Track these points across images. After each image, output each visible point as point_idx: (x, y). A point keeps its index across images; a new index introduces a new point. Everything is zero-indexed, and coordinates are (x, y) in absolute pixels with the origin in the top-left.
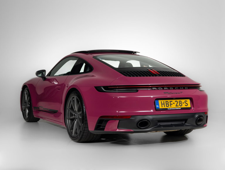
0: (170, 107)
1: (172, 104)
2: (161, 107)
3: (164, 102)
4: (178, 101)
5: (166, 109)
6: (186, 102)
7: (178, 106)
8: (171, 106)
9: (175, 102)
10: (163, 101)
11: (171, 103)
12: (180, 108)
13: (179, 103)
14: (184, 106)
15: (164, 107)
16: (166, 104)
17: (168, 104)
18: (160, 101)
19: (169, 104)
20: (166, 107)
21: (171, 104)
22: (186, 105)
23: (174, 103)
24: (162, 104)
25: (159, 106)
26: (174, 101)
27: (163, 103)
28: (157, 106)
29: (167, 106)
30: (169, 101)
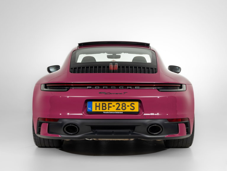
0: (107, 110)
1: (111, 107)
2: (94, 110)
3: (100, 104)
4: (121, 103)
5: (101, 113)
6: (132, 105)
7: (120, 109)
8: (109, 109)
9: (117, 104)
10: (98, 103)
11: (110, 105)
12: (122, 113)
13: (121, 106)
14: (128, 110)
15: (99, 109)
16: (103, 106)
17: (105, 106)
18: (94, 103)
19: (107, 107)
20: (101, 110)
21: (109, 107)
22: (132, 108)
23: (114, 106)
24: (96, 106)
25: (92, 108)
26: (114, 103)
27: (98, 105)
28: (89, 109)
29: (103, 109)
30: (107, 103)
